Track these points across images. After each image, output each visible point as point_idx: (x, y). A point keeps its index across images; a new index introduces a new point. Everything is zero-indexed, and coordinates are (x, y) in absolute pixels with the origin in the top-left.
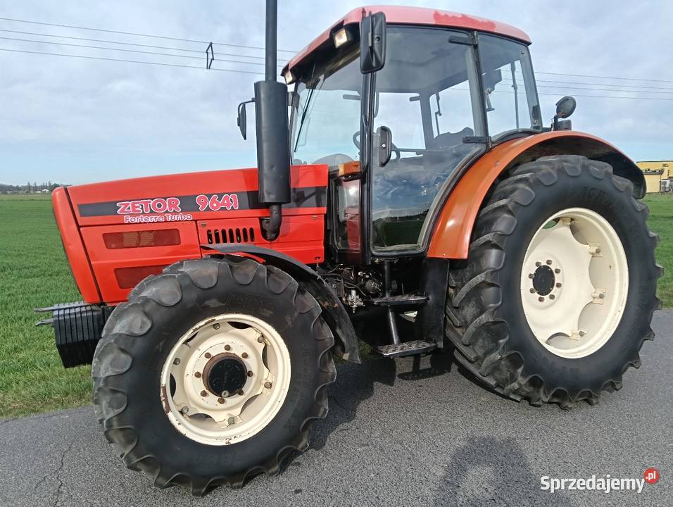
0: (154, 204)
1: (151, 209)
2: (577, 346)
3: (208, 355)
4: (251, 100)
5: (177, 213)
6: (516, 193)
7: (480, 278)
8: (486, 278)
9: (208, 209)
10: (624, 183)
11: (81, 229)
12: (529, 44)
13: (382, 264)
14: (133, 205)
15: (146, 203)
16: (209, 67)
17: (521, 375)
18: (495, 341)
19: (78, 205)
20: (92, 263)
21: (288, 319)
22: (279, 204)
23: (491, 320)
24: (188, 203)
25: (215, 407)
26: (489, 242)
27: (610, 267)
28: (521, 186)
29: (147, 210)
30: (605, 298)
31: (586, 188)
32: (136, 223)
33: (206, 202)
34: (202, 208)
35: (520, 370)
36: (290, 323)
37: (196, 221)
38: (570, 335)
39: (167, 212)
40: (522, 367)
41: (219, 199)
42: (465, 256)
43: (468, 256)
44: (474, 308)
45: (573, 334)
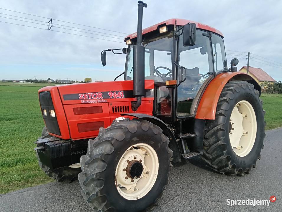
0: (93, 95)
1: (92, 97)
2: (242, 152)
3: (128, 161)
4: (108, 50)
5: (102, 99)
6: (228, 94)
7: (218, 127)
8: (221, 127)
9: (113, 98)
10: (257, 92)
11: (64, 106)
12: (223, 37)
13: (179, 121)
14: (85, 95)
15: (90, 95)
16: (49, 29)
17: (230, 164)
18: (222, 151)
19: (63, 95)
20: (68, 121)
21: (159, 145)
22: (141, 96)
23: (222, 144)
24: (105, 95)
25: (129, 183)
26: (222, 113)
27: (250, 122)
28: (229, 92)
29: (90, 98)
30: (248, 134)
31: (247, 93)
32: (86, 103)
33: (112, 95)
34: (111, 97)
35: (229, 163)
36: (160, 146)
37: (108, 103)
38: (237, 148)
39: (98, 99)
40: (230, 161)
41: (117, 93)
42: (214, 119)
43: (215, 118)
44: (215, 139)
45: (238, 147)
